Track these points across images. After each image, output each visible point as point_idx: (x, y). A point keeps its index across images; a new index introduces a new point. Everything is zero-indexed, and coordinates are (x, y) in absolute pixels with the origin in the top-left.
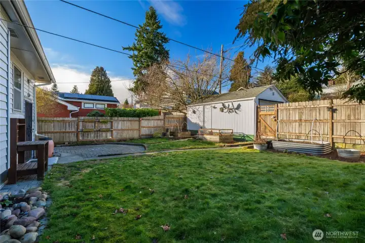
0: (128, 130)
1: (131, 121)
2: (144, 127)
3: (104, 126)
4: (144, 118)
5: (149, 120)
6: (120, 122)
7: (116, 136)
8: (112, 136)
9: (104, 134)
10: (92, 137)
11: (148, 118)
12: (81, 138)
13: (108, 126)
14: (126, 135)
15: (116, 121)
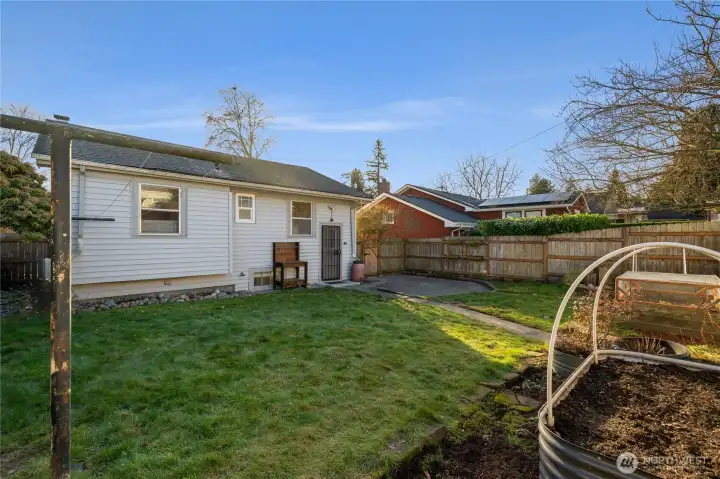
0: (519, 261)
1: (524, 243)
2: (556, 257)
3: (475, 252)
4: (557, 236)
5: (569, 240)
6: (502, 245)
7: (494, 269)
8: (487, 268)
9: (476, 265)
10: (458, 267)
11: (569, 235)
12: (446, 268)
13: (481, 251)
14: (512, 270)
15: (495, 242)
